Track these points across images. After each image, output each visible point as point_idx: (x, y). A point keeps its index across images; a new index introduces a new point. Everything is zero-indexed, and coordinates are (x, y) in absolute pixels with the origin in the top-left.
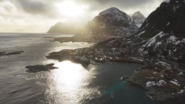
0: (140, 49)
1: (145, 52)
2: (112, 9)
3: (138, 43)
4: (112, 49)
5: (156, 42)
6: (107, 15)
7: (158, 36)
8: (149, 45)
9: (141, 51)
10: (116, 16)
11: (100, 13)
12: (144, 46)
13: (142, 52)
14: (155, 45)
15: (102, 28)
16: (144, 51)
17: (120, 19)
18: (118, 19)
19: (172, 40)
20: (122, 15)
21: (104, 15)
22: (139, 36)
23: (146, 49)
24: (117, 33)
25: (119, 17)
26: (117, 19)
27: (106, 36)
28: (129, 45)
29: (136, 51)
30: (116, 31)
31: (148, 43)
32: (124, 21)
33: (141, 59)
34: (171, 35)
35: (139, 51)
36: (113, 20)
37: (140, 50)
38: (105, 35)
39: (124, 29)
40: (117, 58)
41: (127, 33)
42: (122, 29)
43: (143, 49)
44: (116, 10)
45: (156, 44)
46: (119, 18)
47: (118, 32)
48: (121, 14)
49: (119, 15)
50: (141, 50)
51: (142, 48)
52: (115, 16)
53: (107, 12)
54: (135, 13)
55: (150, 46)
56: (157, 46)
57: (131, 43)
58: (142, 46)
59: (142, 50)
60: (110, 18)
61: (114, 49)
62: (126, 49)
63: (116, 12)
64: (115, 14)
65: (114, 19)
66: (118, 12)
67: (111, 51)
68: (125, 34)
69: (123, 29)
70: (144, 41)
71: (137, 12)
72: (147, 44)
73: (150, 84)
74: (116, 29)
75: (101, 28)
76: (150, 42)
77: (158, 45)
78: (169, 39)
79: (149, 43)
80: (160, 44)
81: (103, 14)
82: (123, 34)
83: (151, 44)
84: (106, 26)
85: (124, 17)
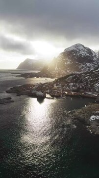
0: (97, 84)
2: (77, 46)
3: (95, 78)
4: (70, 84)
6: (72, 51)
9: (97, 86)
10: (81, 52)
11: (65, 50)
15: (67, 64)
17: (84, 55)
21: (69, 51)
22: (97, 72)
25: (84, 53)
26: (81, 55)
28: (86, 80)
29: (92, 86)
30: (80, 67)
32: (88, 57)
35: (95, 86)
36: (78, 56)
39: (88, 65)
40: (73, 93)
41: (91, 69)
42: (86, 65)
47: (82, 67)
48: (85, 50)
49: (84, 51)
52: (79, 52)
53: (72, 49)
57: (89, 78)
60: (74, 54)
61: (72, 84)
62: (83, 84)
63: (81, 48)
64: (80, 50)
66: (83, 48)
67: (69, 86)
68: (89, 70)
73: (93, 118)
74: (80, 65)
75: (65, 64)
82: (87, 70)
84: (71, 62)
85: (88, 53)
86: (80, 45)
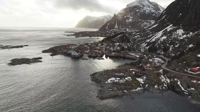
0: (143, 44)
3: (145, 38)
5: (162, 36)
6: (135, 7)
7: (166, 30)
8: (154, 40)
10: (145, 8)
11: (127, 5)
12: (148, 41)
13: (144, 47)
14: (159, 39)
15: (128, 22)
16: (147, 46)
17: (149, 11)
18: (147, 11)
19: (178, 34)
20: (153, 7)
21: (131, 7)
22: (149, 30)
23: (149, 44)
24: (144, 27)
26: (145, 11)
28: (135, 40)
29: (138, 46)
30: (143, 25)
31: (153, 37)
32: (153, 13)
34: (179, 28)
35: (142, 46)
36: (141, 13)
40: (113, 53)
42: (150, 23)
43: (147, 44)
46: (148, 10)
47: (146, 25)
48: (151, 6)
49: (149, 7)
52: (143, 8)
53: (135, 4)
57: (138, 37)
58: (146, 41)
59: (145, 45)
60: (137, 11)
62: (130, 44)
63: (146, 3)
64: (144, 6)
65: (142, 11)
66: (148, 3)
67: (114, 46)
69: (152, 22)
70: (151, 36)
72: (152, 39)
74: (143, 22)
75: (126, 21)
76: (155, 36)
77: (162, 40)
78: (175, 32)
79: (154, 37)
80: (165, 39)
83: (156, 39)
84: (133, 19)
85: (154, 9)
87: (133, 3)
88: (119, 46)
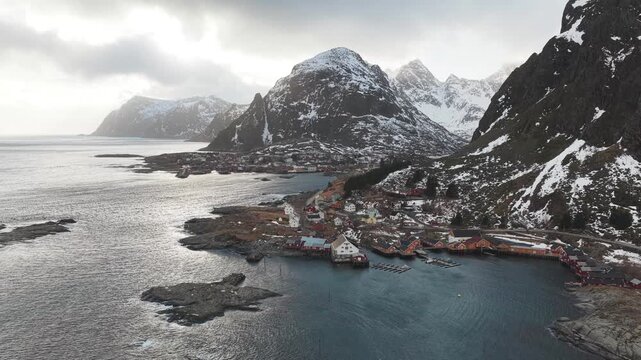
0: (518, 203)
1: (538, 212)
2: (335, 55)
3: (500, 181)
4: (410, 203)
5: (571, 176)
6: (323, 74)
7: (571, 157)
8: (547, 188)
9: (522, 210)
10: (354, 76)
11: (295, 68)
12: (529, 191)
13: (525, 213)
14: (570, 188)
15: (305, 119)
16: (533, 209)
17: (367, 87)
18: (361, 87)
19: (628, 170)
20: (372, 74)
21: (310, 75)
24: (361, 135)
25: (363, 80)
26: (357, 87)
27: (330, 147)
28: (466, 187)
30: (356, 130)
31: (538, 180)
32: (379, 93)
33: (539, 242)
34: (620, 154)
35: (515, 209)
36: (345, 92)
37: (516, 206)
38: (327, 146)
39: (382, 123)
41: (396, 138)
42: (376, 124)
43: (529, 202)
44: (350, 56)
45: (573, 185)
46: (365, 84)
47: (365, 131)
48: (367, 71)
49: (363, 75)
50: (519, 207)
51: (525, 200)
52: (348, 78)
53: (321, 65)
54: (405, 67)
55: (551, 191)
56: (579, 194)
57: (472, 179)
58: (523, 192)
59: (526, 205)
60: (332, 85)
63: (352, 63)
64: (349, 71)
65: (347, 87)
66: (357, 62)
67: (411, 212)
68: (389, 140)
70: (521, 174)
71: (411, 63)
72: (539, 187)
74: (355, 122)
75: (301, 118)
76: (545, 177)
77: (581, 188)
78: (614, 166)
79: (543, 180)
80: (589, 186)
81: (307, 71)
82: (381, 141)
83: (554, 185)
84: (319, 112)
85: (377, 81)
86: (348, 52)
87: (313, 61)
88: (426, 209)
